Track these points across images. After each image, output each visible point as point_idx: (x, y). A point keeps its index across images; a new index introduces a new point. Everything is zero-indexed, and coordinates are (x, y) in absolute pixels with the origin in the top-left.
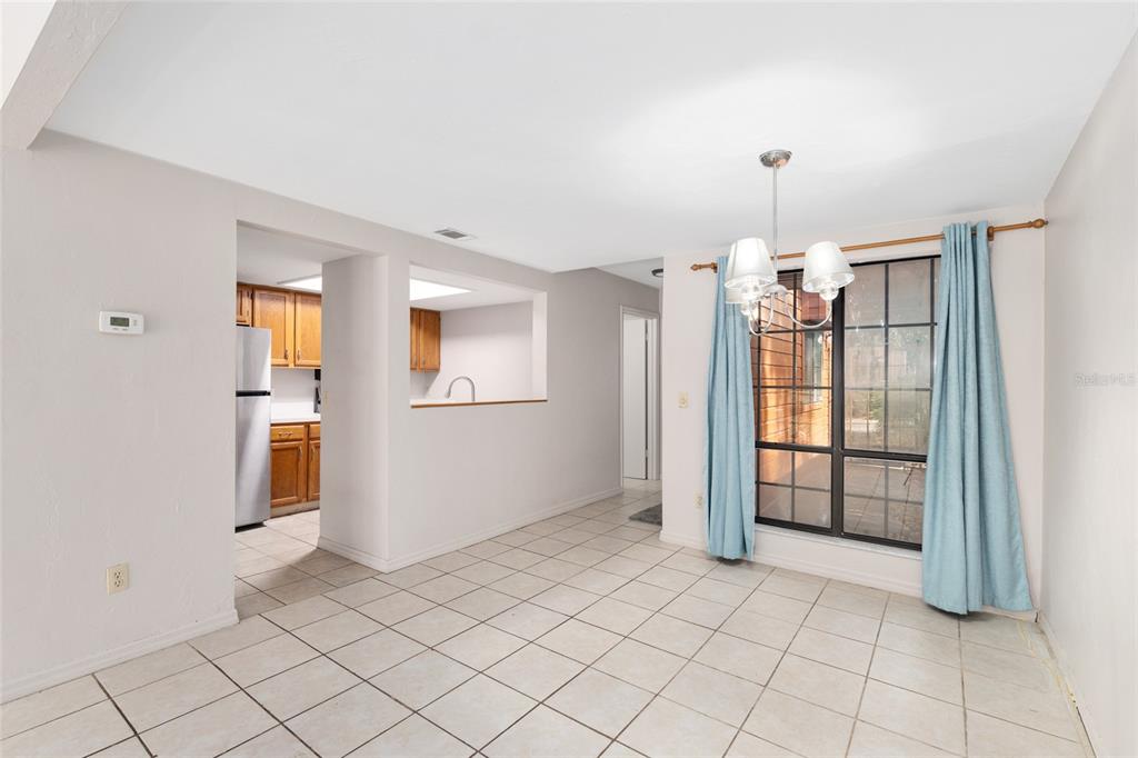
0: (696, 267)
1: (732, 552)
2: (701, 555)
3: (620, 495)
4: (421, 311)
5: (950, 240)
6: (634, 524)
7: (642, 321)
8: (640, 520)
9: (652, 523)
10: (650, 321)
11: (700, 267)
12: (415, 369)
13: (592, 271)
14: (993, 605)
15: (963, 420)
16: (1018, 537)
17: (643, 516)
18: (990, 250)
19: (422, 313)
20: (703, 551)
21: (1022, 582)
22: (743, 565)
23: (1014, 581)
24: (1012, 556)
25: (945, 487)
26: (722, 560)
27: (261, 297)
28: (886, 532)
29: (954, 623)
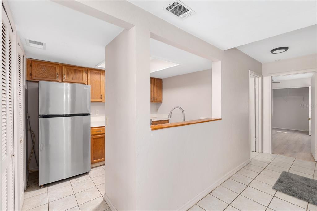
4: (155, 79)
10: (257, 79)
12: (153, 102)
19: (155, 80)
27: (91, 73)
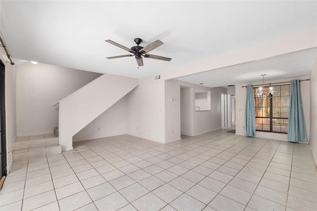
0: (243, 87)
1: (251, 135)
5: (292, 83)
7: (223, 95)
9: (232, 132)
10: (225, 95)
14: (301, 141)
15: (295, 111)
16: (305, 130)
17: (229, 132)
18: (300, 85)
20: (245, 135)
21: (306, 137)
22: (253, 138)
23: (304, 137)
24: (304, 133)
25: (292, 123)
26: (249, 137)
28: (281, 131)
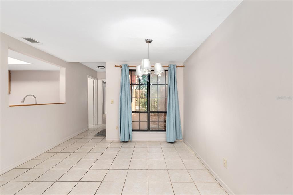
1: (126, 139)
2: (118, 142)
3: (88, 130)
5: (170, 67)
6: (96, 137)
7: (92, 80)
8: (97, 136)
9: (101, 136)
10: (95, 80)
11: (117, 66)
13: (78, 64)
14: (177, 139)
15: (173, 104)
17: (98, 135)
20: (118, 141)
21: (181, 134)
22: (129, 142)
24: (180, 129)
25: (170, 117)
26: (124, 142)
29: (172, 144)
